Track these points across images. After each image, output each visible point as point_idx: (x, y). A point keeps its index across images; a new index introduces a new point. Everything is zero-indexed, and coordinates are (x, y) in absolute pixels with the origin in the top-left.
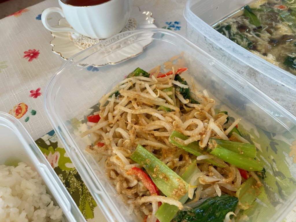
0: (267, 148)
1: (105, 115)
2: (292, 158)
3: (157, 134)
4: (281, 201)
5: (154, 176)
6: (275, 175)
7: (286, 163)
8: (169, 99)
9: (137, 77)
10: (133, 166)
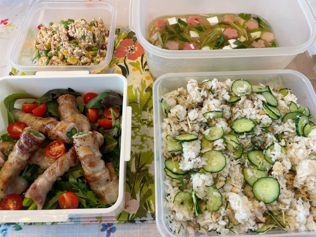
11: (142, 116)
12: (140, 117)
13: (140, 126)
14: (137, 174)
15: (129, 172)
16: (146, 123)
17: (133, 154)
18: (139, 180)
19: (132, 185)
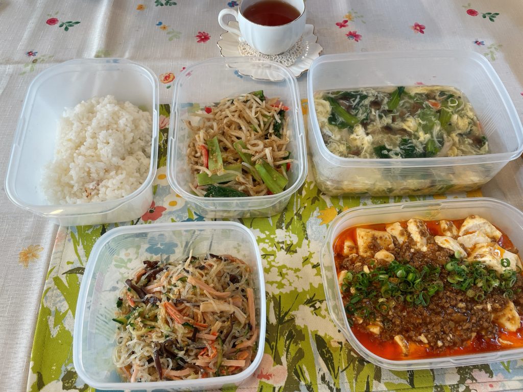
0: (309, 198)
1: (216, 111)
2: (319, 214)
3: (234, 139)
4: (284, 228)
5: (211, 157)
6: (296, 214)
7: (312, 213)
8: (262, 124)
9: (254, 97)
10: (204, 145)
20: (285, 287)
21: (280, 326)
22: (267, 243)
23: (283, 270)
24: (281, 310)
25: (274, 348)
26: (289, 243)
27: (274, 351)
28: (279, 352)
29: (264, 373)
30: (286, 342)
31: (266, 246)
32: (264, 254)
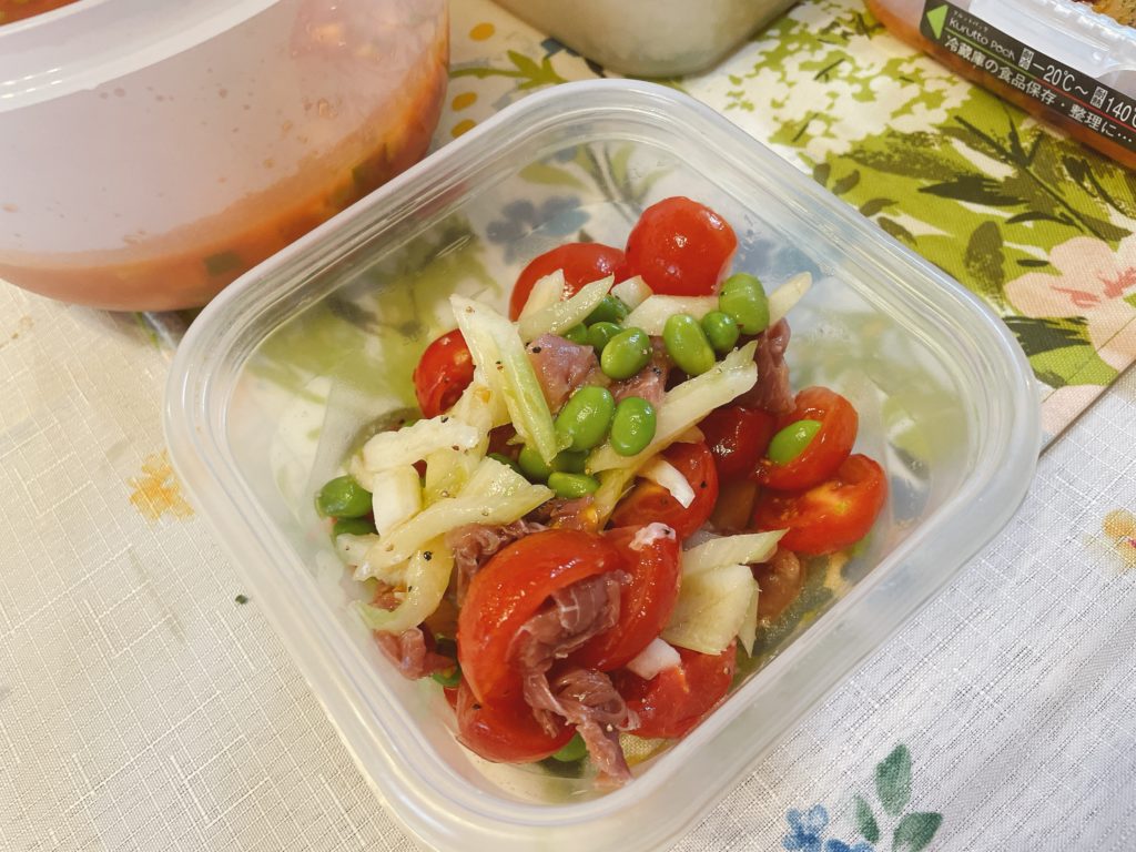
11: (806, 26)
12: (802, 32)
13: (838, 52)
14: (1027, 171)
15: (998, 187)
16: (848, 30)
17: (932, 134)
18: (1058, 180)
19: (1058, 210)
20: (945, 94)
21: (1031, 169)
22: (799, 49)
23: (900, 69)
24: (996, 140)
25: (1073, 217)
26: (849, 17)
27: (1077, 222)
28: (1094, 215)
29: (1114, 278)
30: (1082, 186)
31: (804, 56)
32: (816, 73)
